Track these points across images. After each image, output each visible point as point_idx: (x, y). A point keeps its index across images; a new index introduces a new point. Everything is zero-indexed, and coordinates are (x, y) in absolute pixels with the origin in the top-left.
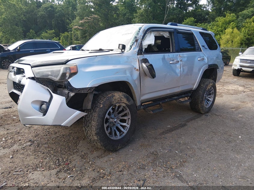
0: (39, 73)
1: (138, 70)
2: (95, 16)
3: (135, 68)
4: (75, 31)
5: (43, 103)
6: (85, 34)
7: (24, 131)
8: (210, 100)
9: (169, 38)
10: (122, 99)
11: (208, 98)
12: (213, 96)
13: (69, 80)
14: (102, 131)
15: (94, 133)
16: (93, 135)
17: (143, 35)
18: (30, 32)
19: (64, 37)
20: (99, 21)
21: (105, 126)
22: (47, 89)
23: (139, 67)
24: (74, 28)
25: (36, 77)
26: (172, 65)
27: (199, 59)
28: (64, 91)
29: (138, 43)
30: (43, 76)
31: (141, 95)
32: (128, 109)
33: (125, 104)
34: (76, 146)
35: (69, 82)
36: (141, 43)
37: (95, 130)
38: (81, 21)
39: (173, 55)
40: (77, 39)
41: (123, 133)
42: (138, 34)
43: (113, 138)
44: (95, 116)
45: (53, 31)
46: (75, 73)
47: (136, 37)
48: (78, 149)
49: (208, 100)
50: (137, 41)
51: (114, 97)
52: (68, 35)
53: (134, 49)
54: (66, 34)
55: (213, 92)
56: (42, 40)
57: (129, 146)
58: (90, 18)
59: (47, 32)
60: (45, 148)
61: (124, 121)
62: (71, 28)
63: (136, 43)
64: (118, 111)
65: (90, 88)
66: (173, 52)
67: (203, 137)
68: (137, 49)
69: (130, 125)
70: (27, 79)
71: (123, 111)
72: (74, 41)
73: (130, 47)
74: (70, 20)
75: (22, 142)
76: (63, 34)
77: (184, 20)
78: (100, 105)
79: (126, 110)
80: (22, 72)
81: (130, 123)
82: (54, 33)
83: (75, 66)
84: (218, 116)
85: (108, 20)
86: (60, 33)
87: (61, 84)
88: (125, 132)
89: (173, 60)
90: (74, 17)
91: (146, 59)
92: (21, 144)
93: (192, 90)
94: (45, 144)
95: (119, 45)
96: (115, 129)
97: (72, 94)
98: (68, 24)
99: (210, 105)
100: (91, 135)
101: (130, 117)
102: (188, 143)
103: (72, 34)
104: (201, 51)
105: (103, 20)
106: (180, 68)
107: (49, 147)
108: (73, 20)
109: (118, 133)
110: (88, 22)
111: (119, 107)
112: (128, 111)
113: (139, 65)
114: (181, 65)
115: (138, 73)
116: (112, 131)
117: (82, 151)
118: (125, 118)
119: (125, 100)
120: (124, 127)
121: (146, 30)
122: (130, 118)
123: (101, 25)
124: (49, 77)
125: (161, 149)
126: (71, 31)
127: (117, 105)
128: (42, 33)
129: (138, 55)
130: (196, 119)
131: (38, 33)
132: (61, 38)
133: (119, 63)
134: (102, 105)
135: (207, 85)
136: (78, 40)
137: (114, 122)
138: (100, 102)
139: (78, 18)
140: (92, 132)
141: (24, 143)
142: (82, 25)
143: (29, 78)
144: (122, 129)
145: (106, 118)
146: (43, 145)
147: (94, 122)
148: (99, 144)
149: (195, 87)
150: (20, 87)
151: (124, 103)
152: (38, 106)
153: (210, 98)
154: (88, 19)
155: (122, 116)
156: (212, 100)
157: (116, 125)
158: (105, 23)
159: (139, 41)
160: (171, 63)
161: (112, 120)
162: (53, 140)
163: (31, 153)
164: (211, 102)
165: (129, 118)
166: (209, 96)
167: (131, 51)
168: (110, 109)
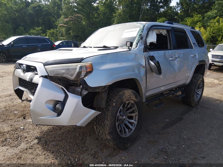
0: (53, 71)
1: (145, 67)
2: (79, 15)
3: (142, 65)
4: (60, 28)
5: (57, 102)
6: (69, 31)
7: (28, 127)
8: (199, 93)
9: (167, 36)
10: (131, 96)
11: (197, 92)
12: (201, 90)
13: (85, 79)
14: (114, 130)
15: (107, 132)
16: (106, 134)
17: (147, 33)
18: (19, 29)
19: (50, 33)
20: (82, 19)
21: (117, 124)
22: (62, 88)
23: (146, 64)
24: (59, 25)
25: (50, 75)
26: (172, 62)
27: (192, 56)
28: (76, 89)
29: (143, 40)
30: (58, 74)
31: (147, 91)
32: (136, 106)
33: (134, 101)
34: (85, 143)
35: (85, 80)
36: (146, 41)
37: (108, 129)
38: (66, 20)
39: (172, 52)
40: (62, 35)
41: (131, 129)
42: (142, 32)
43: (123, 136)
44: (108, 115)
45: (41, 28)
46: (90, 72)
47: (140, 35)
48: (87, 147)
49: (198, 94)
50: (142, 38)
51: (125, 95)
52: (54, 31)
53: (140, 46)
54: (52, 30)
55: (202, 86)
56: (30, 36)
57: (137, 142)
58: (73, 17)
59: (34, 29)
60: (54, 146)
61: (131, 118)
62: (57, 26)
63: (141, 40)
64: (127, 108)
65: (105, 87)
66: (171, 49)
67: (203, 131)
68: (143, 47)
69: (138, 122)
70: (40, 77)
71: (131, 108)
72: (59, 37)
73: (136, 45)
74: (55, 19)
75: (28, 139)
76: (49, 31)
77: (157, 20)
78: (113, 104)
79: (134, 106)
80: (31, 69)
81: (137, 119)
82: (41, 30)
83: (90, 64)
84: (207, 108)
85: (89, 19)
86: (46, 30)
87: (76, 83)
88: (133, 129)
89: (172, 57)
90: (59, 16)
91: (153, 56)
92: (28, 142)
93: (185, 85)
94: (53, 141)
95: (127, 42)
96: (124, 126)
97: (85, 93)
98: (54, 22)
99: (199, 98)
100: (104, 134)
101: (137, 113)
102: (192, 138)
103: (57, 31)
104: (192, 48)
105: (85, 19)
106: (178, 65)
107: (57, 145)
108: (58, 18)
109: (127, 130)
110: (72, 20)
111: (128, 104)
112: (135, 108)
113: (145, 62)
114: (178, 61)
115: (144, 69)
116: (122, 128)
117: (92, 149)
118: (133, 115)
119: (133, 97)
120: (131, 123)
121: (149, 27)
122: (138, 115)
123: (84, 23)
124: (64, 75)
125: (168, 146)
126: (57, 28)
127: (127, 102)
128: (30, 30)
129: (144, 52)
130: (189, 112)
131: (27, 30)
132: (48, 35)
133: (127, 61)
134: (114, 104)
135: (198, 80)
136: (63, 37)
137: (123, 119)
138: (112, 100)
139: (63, 17)
140: (105, 131)
141: (31, 141)
142: (67, 23)
143: (42, 76)
144: (130, 126)
145: (117, 116)
146: (51, 143)
147: (107, 121)
148: (111, 143)
149: (188, 81)
150: (26, 84)
151: (132, 100)
152: (51, 106)
153: (198, 91)
154: (72, 18)
155: (130, 113)
156: (200, 94)
157: (124, 122)
158: (87, 21)
159: (144, 38)
160: (170, 60)
161: (121, 117)
162: (59, 137)
163: (40, 153)
164: (200, 96)
165: (136, 115)
166: (198, 90)
167: (137, 49)
168: (121, 107)
